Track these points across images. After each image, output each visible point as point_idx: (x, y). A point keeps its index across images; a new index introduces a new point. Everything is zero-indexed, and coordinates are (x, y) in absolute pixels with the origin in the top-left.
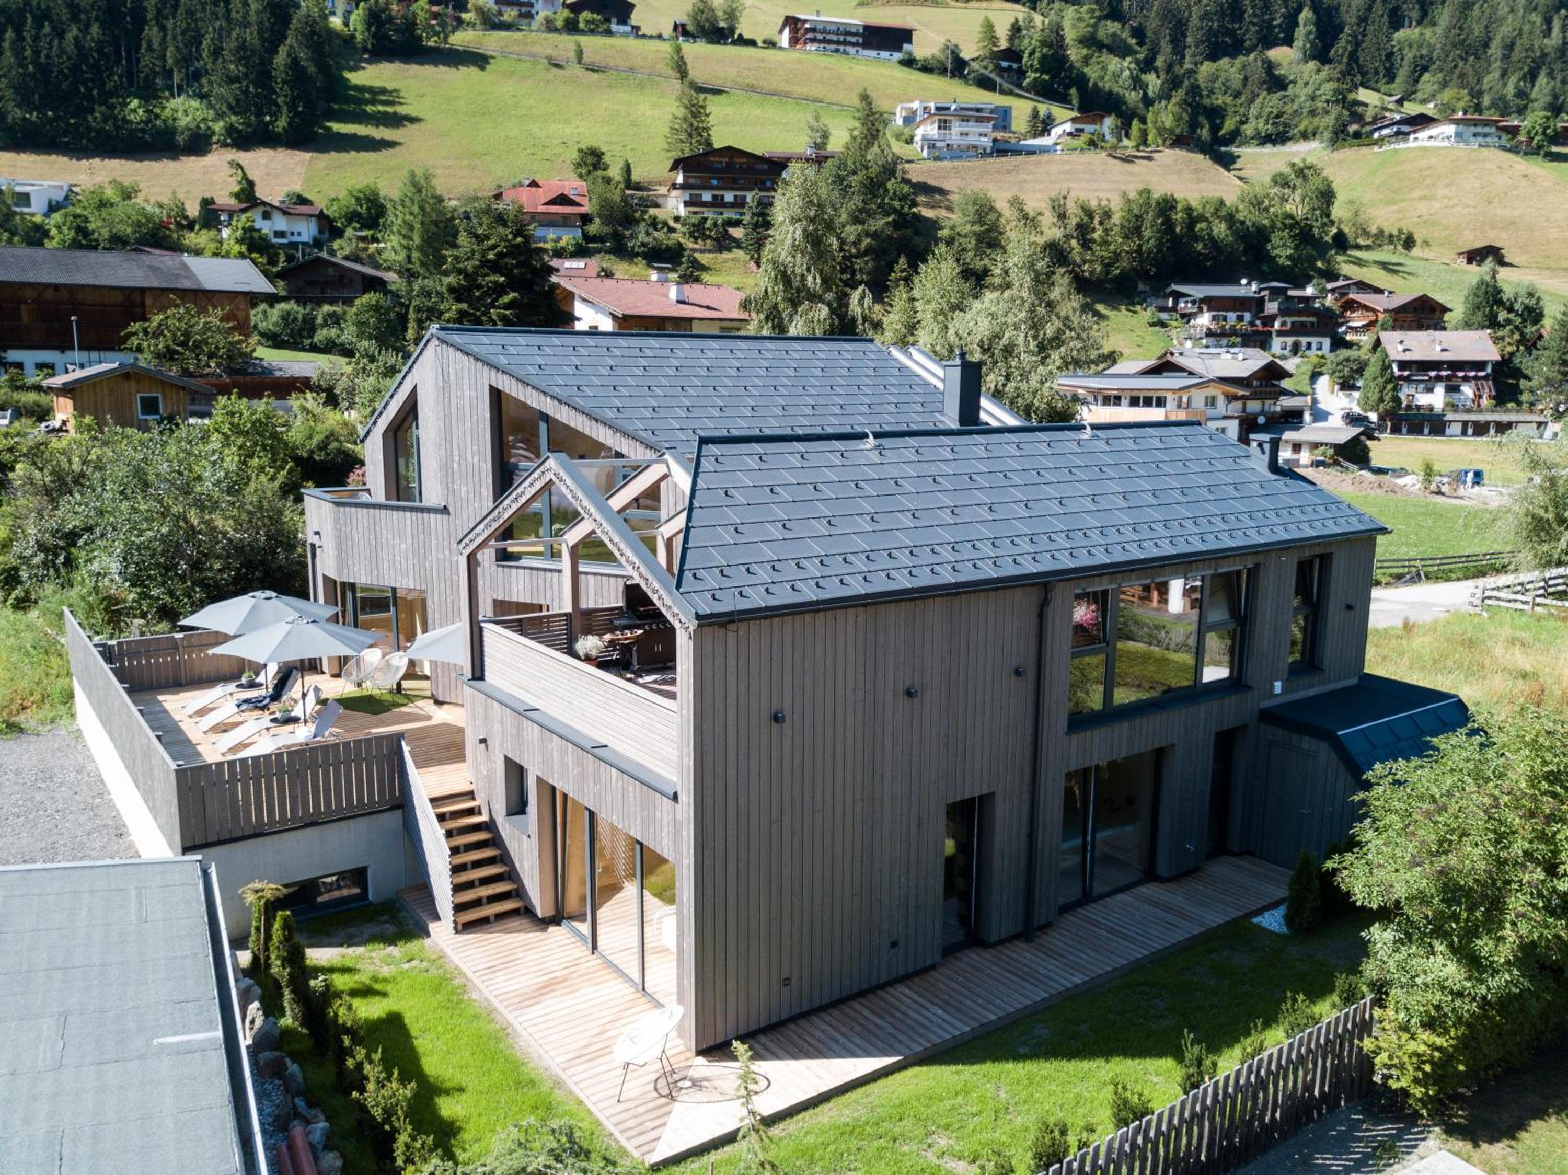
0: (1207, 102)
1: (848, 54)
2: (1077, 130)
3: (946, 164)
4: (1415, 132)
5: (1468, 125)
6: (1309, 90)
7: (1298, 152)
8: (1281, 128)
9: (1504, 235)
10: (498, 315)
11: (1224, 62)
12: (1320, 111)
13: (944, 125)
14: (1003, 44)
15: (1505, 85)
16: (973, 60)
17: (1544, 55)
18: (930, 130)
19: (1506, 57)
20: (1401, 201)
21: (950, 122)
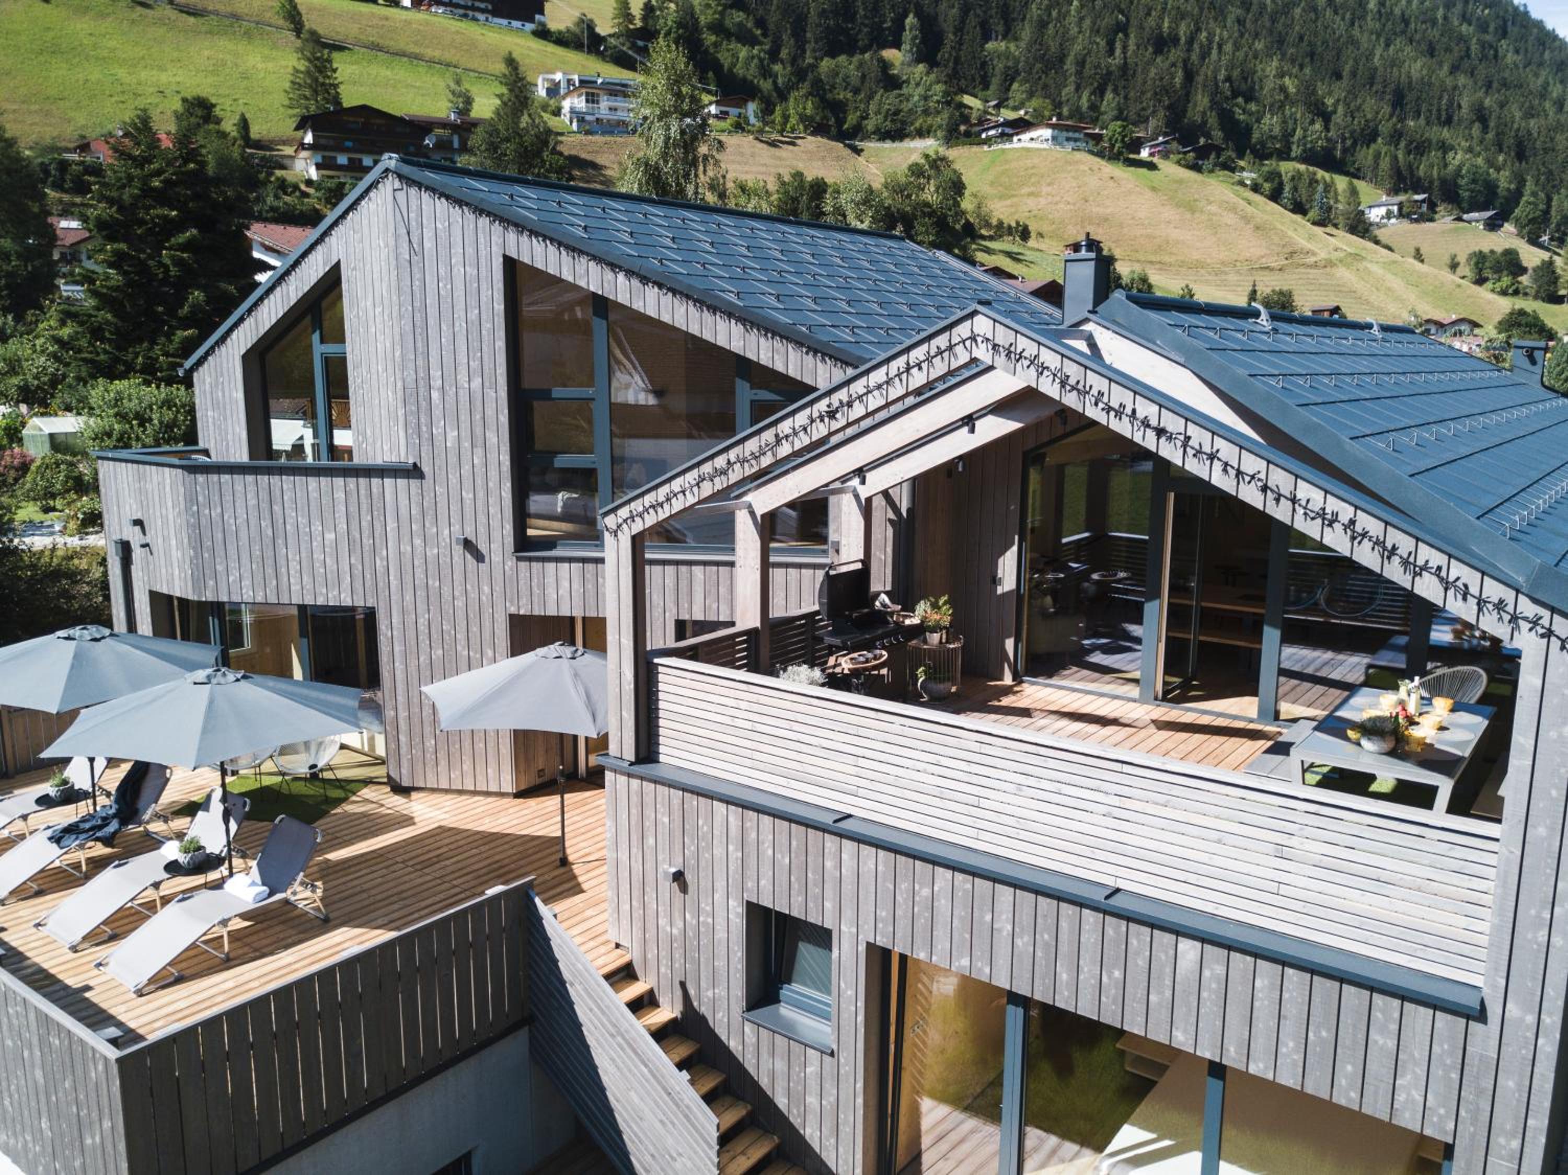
0: (829, 96)
1: (477, 20)
2: (722, 112)
3: (598, 138)
4: (1017, 134)
5: (1062, 130)
6: (920, 90)
7: (916, 148)
8: (899, 125)
9: (1100, 231)
10: (172, 258)
11: (842, 58)
12: (932, 110)
13: (592, 99)
14: (639, 23)
15: (1080, 97)
16: (610, 36)
17: (1109, 73)
18: (579, 102)
19: (1079, 73)
20: (1013, 196)
21: (598, 95)
